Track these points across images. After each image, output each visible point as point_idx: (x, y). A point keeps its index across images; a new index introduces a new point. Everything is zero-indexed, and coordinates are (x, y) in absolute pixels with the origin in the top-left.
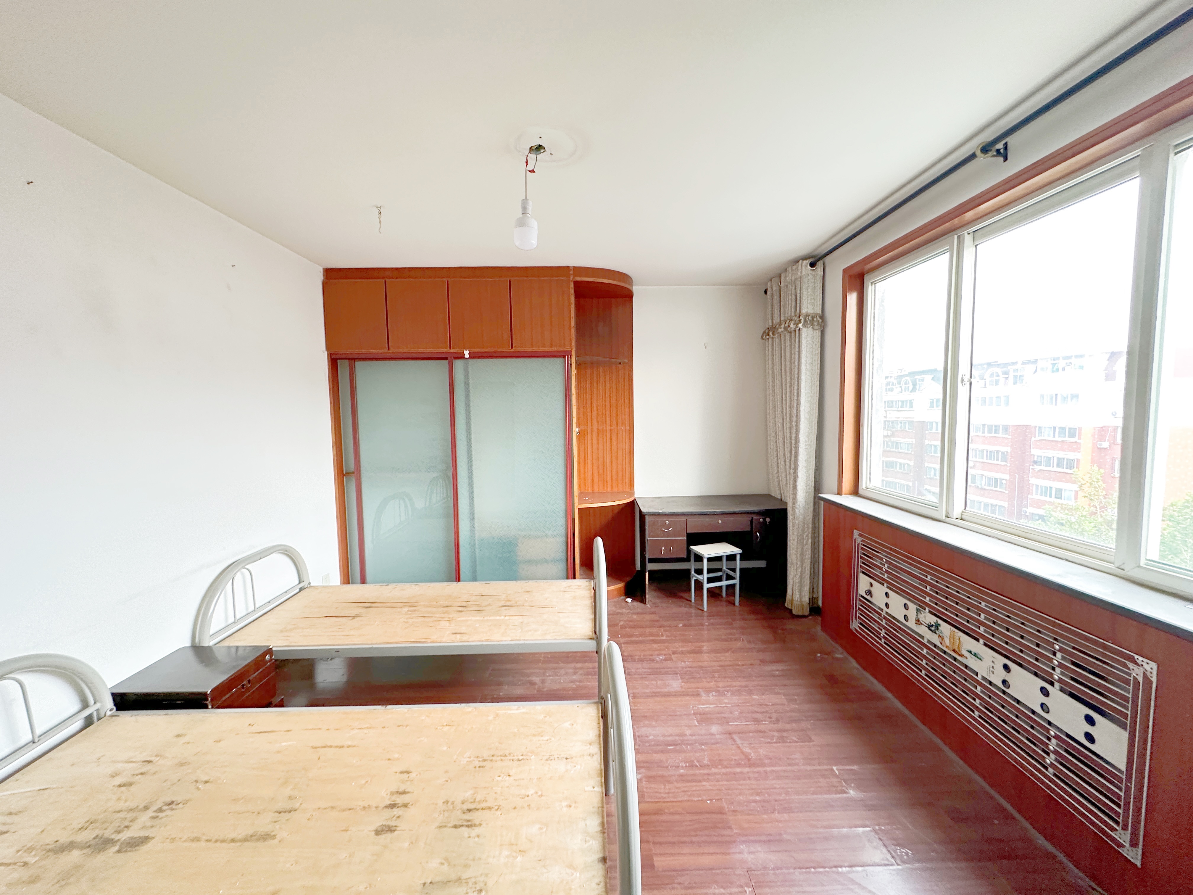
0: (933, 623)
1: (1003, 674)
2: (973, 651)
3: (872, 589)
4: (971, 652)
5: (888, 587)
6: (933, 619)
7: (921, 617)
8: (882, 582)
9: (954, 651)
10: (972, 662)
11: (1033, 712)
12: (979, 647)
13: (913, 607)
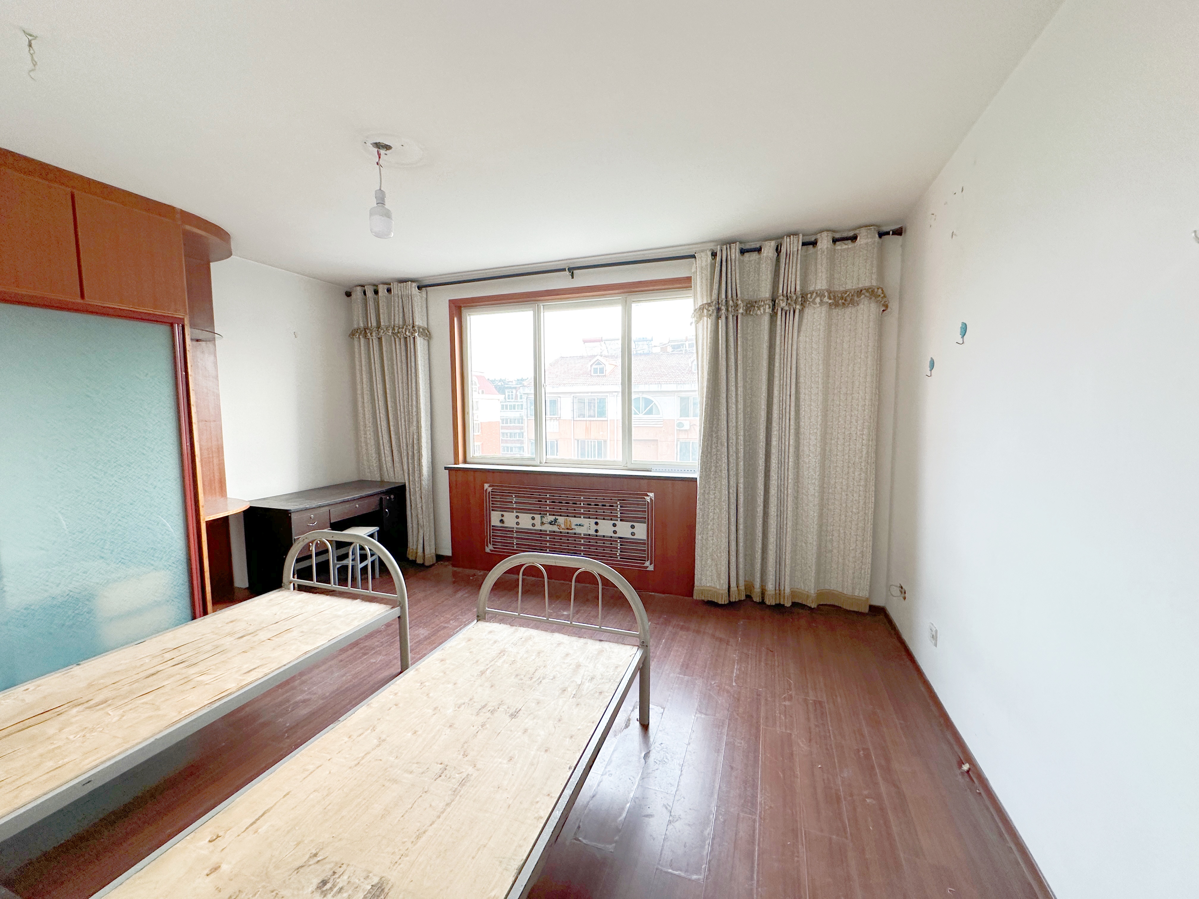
0: (553, 520)
1: (595, 527)
2: (578, 524)
3: (503, 518)
4: (577, 525)
5: (517, 512)
6: (552, 518)
7: (545, 520)
8: (511, 510)
9: (567, 529)
10: (578, 530)
11: (611, 537)
12: (581, 520)
13: (538, 517)
